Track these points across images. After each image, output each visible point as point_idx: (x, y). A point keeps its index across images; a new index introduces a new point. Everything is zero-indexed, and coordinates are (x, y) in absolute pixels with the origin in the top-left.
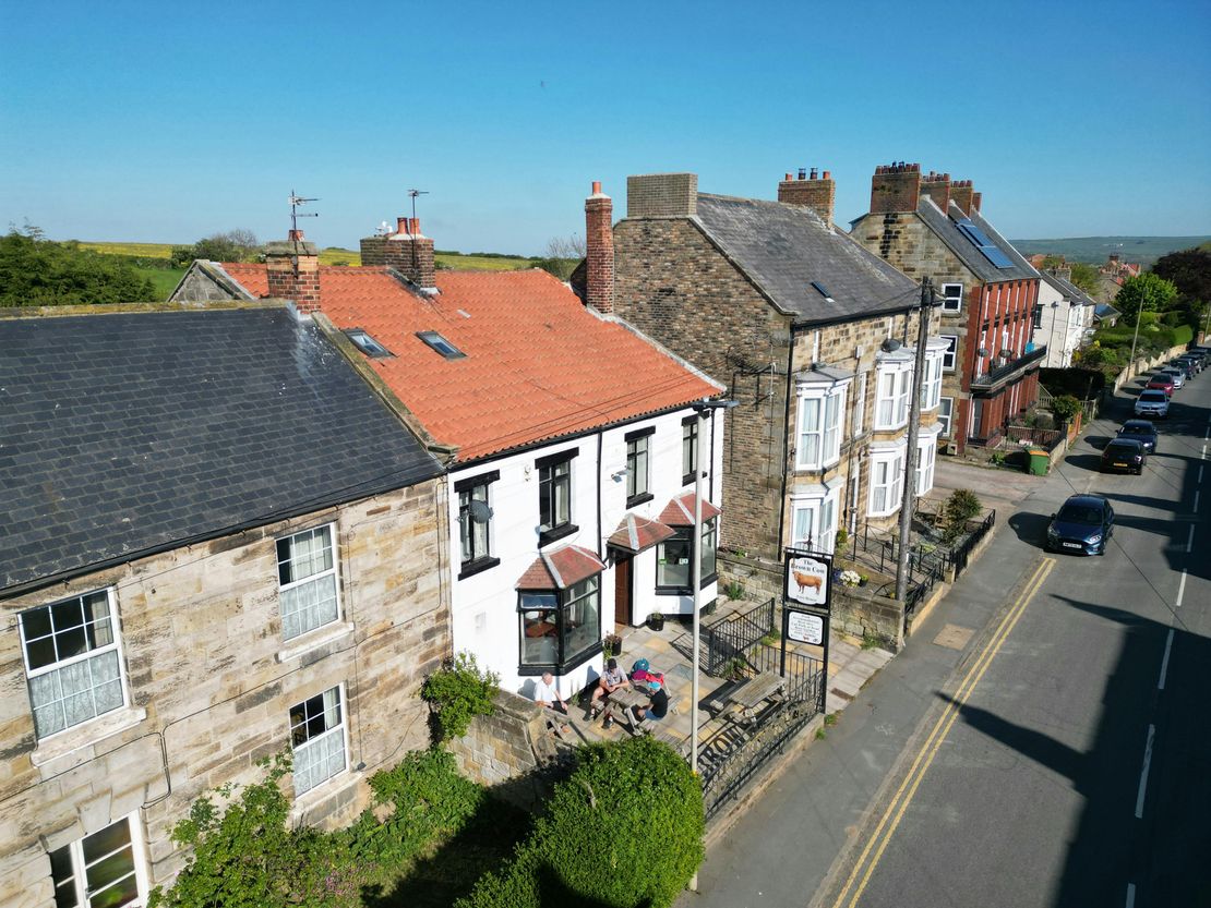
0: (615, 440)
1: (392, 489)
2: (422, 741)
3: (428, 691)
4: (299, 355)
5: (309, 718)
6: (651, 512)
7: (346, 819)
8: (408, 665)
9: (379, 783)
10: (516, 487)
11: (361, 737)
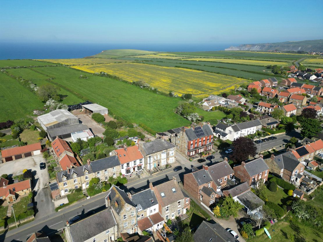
0: (133, 162)
1: (118, 165)
2: (119, 176)
3: (120, 174)
4: (116, 159)
5: (114, 174)
6: (136, 165)
7: (116, 178)
8: (119, 172)
9: (117, 177)
10: (125, 165)
11: (116, 175)
